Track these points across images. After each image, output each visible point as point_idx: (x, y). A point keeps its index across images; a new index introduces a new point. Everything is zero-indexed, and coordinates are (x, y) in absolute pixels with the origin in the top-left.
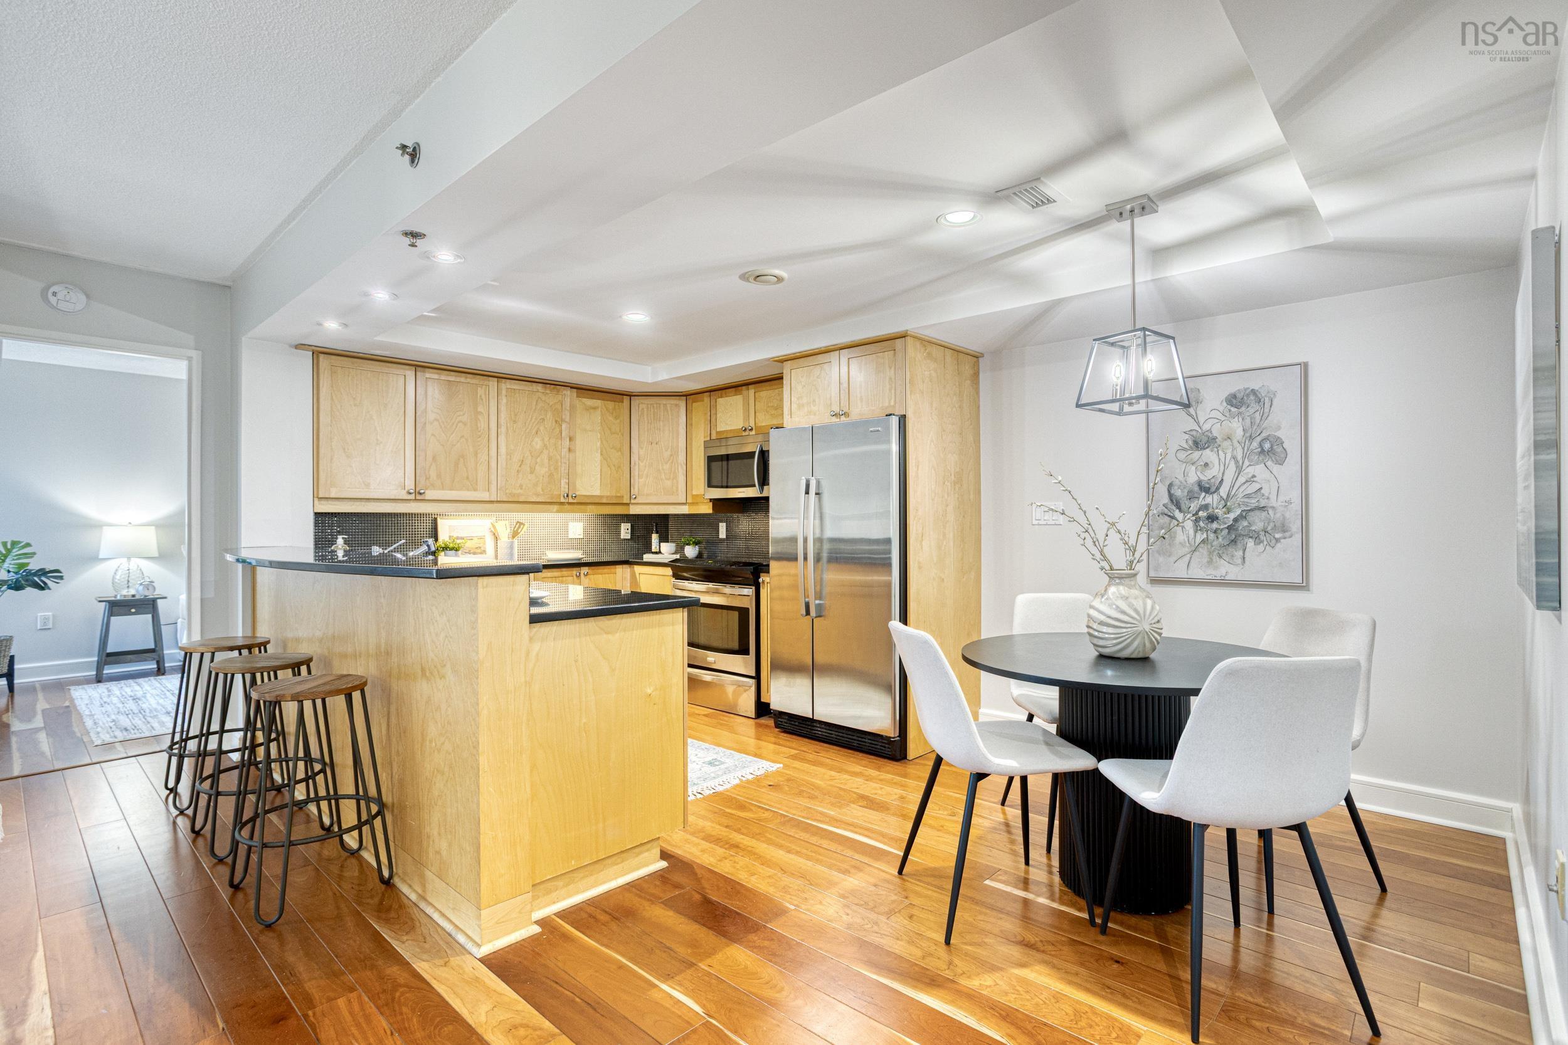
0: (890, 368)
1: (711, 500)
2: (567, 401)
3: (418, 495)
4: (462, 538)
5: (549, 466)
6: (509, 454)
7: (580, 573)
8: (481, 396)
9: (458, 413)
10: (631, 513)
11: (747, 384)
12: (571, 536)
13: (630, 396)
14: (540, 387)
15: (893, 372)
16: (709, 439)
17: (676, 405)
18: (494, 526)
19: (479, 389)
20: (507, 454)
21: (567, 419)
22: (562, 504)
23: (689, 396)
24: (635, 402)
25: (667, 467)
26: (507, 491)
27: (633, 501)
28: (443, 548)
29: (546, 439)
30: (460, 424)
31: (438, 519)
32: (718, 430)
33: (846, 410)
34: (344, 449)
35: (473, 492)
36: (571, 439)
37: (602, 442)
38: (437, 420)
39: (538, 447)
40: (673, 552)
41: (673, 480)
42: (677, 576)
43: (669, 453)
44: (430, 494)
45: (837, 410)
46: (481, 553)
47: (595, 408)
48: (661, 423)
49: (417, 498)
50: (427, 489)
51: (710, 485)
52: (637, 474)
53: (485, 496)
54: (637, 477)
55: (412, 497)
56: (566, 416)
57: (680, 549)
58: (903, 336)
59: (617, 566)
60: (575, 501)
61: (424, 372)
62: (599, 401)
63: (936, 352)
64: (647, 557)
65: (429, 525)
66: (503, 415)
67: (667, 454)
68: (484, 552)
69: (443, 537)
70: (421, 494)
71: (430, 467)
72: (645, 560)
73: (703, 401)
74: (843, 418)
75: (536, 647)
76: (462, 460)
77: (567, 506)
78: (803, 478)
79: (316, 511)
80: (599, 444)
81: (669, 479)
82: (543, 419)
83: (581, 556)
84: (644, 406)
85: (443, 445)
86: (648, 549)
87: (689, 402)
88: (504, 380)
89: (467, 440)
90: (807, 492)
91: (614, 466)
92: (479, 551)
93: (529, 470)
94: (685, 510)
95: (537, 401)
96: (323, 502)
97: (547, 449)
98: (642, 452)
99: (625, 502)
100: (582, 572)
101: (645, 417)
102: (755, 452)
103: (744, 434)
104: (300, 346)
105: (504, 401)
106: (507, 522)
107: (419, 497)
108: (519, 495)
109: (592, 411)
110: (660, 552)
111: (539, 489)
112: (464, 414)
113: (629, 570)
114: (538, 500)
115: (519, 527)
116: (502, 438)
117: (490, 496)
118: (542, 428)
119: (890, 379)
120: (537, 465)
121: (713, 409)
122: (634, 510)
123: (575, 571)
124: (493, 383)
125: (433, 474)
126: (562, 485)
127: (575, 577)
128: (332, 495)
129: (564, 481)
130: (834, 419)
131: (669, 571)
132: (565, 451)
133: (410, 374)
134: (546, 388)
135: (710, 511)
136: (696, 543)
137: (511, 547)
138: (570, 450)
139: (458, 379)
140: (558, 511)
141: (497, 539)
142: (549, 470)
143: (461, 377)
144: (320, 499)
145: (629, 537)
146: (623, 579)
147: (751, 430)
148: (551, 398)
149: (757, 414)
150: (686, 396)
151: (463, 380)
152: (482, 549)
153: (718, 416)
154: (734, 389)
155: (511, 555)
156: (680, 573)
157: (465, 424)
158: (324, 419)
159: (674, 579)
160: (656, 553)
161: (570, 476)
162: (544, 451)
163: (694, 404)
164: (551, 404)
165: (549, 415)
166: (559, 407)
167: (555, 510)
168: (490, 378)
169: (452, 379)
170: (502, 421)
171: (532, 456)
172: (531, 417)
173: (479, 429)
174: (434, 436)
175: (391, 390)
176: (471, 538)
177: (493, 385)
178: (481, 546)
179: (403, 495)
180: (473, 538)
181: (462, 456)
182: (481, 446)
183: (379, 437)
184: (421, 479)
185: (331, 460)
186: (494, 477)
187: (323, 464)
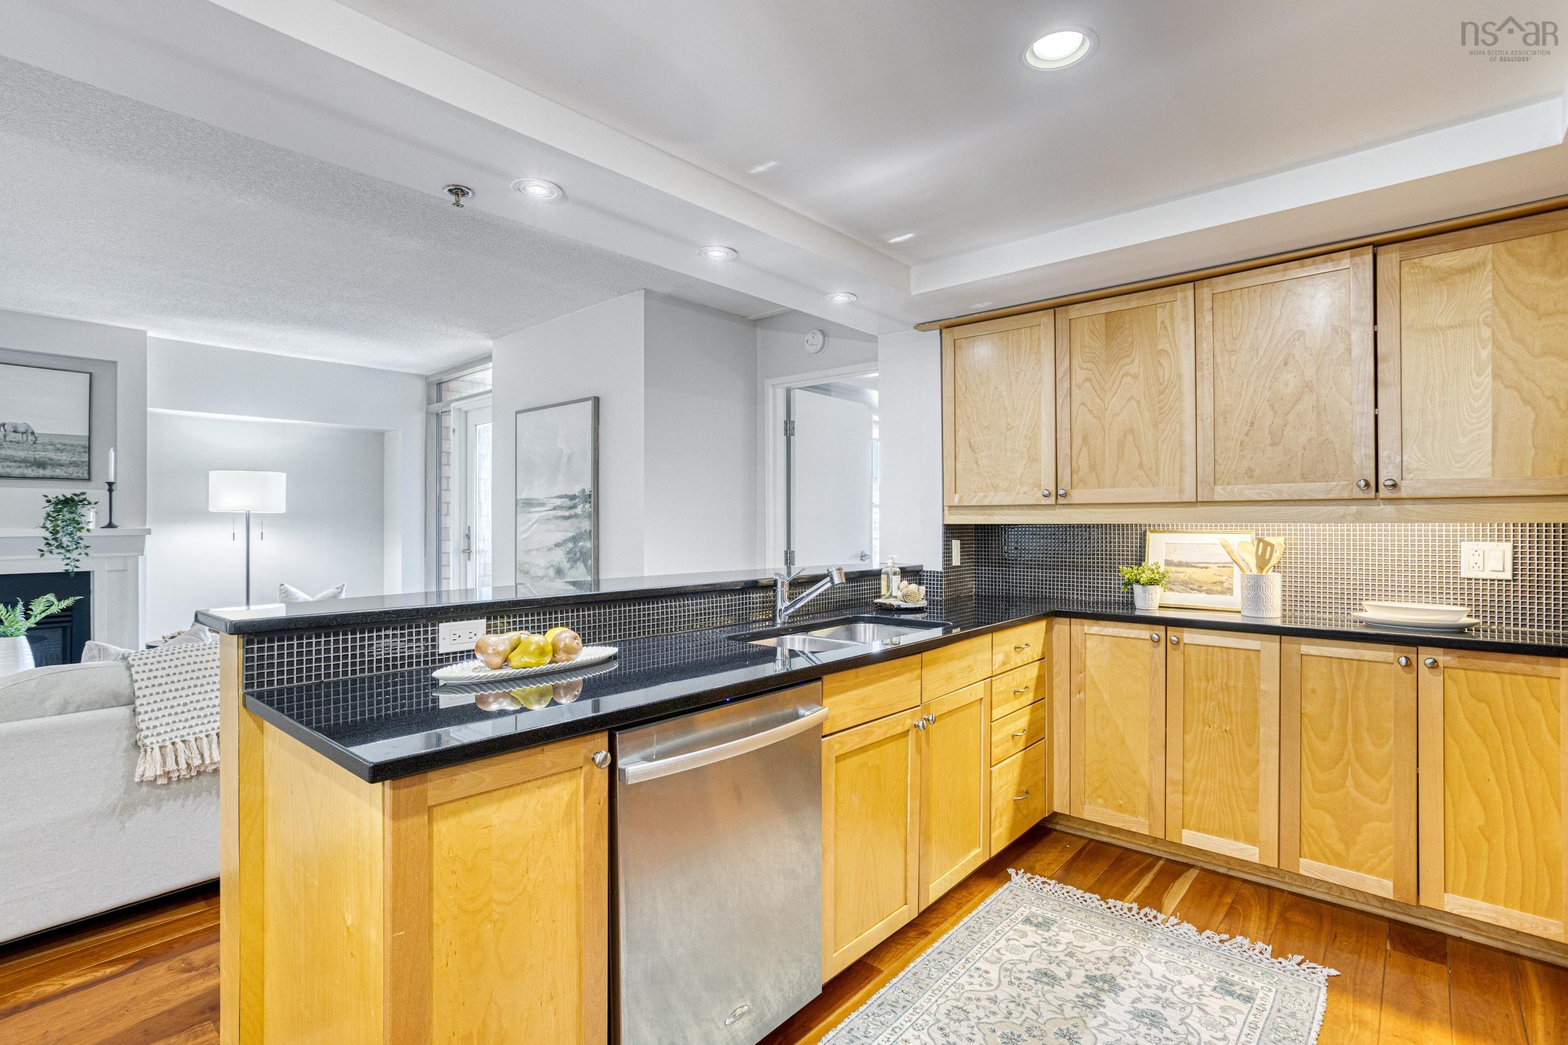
3: (1059, 497)
4: (1188, 565)
6: (1222, 416)
8: (1163, 323)
9: (1123, 361)
12: (1463, 570)
14: (1290, 270)
18: (1228, 547)
19: (1159, 310)
20: (1217, 416)
21: (1367, 319)
30: (1128, 378)
31: (1148, 531)
35: (1151, 489)
36: (1380, 359)
37: (1496, 346)
38: (1090, 378)
44: (1077, 496)
46: (1222, 593)
47: (1479, 267)
49: (1058, 502)
50: (1073, 488)
55: (1051, 499)
61: (1068, 311)
65: (1136, 541)
68: (1229, 591)
69: (1155, 561)
70: (1064, 495)
71: (1079, 453)
76: (1130, 438)
79: (945, 523)
80: (1487, 352)
83: (1465, 620)
85: (1099, 418)
89: (1138, 403)
92: (1219, 588)
93: (1268, 439)
96: (955, 510)
97: (1311, 391)
100: (1420, 659)
104: (921, 327)
105: (1208, 318)
107: (1061, 501)
109: (1456, 278)
111: (1295, 476)
112: (1133, 360)
116: (1206, 388)
117: (1182, 493)
120: (1288, 428)
124: (1184, 293)
125: (1085, 465)
126: (1358, 462)
129: (1361, 454)
132: (1361, 387)
133: (1046, 318)
134: (1305, 265)
139: (1124, 306)
142: (1320, 433)
143: (1129, 300)
144: (949, 507)
152: (1227, 585)
157: (1136, 376)
162: (1306, 397)
168: (1179, 287)
169: (1115, 307)
170: (1205, 356)
171: (1275, 412)
172: (1268, 335)
173: (1161, 381)
174: (1085, 404)
175: (1023, 351)
176: (1205, 565)
177: (1185, 298)
178: (1223, 579)
179: (1036, 497)
180: (1208, 565)
181: (1132, 431)
182: (1165, 409)
183: (1009, 420)
184: (1066, 474)
185: (956, 458)
186: (1189, 459)
187: (949, 464)
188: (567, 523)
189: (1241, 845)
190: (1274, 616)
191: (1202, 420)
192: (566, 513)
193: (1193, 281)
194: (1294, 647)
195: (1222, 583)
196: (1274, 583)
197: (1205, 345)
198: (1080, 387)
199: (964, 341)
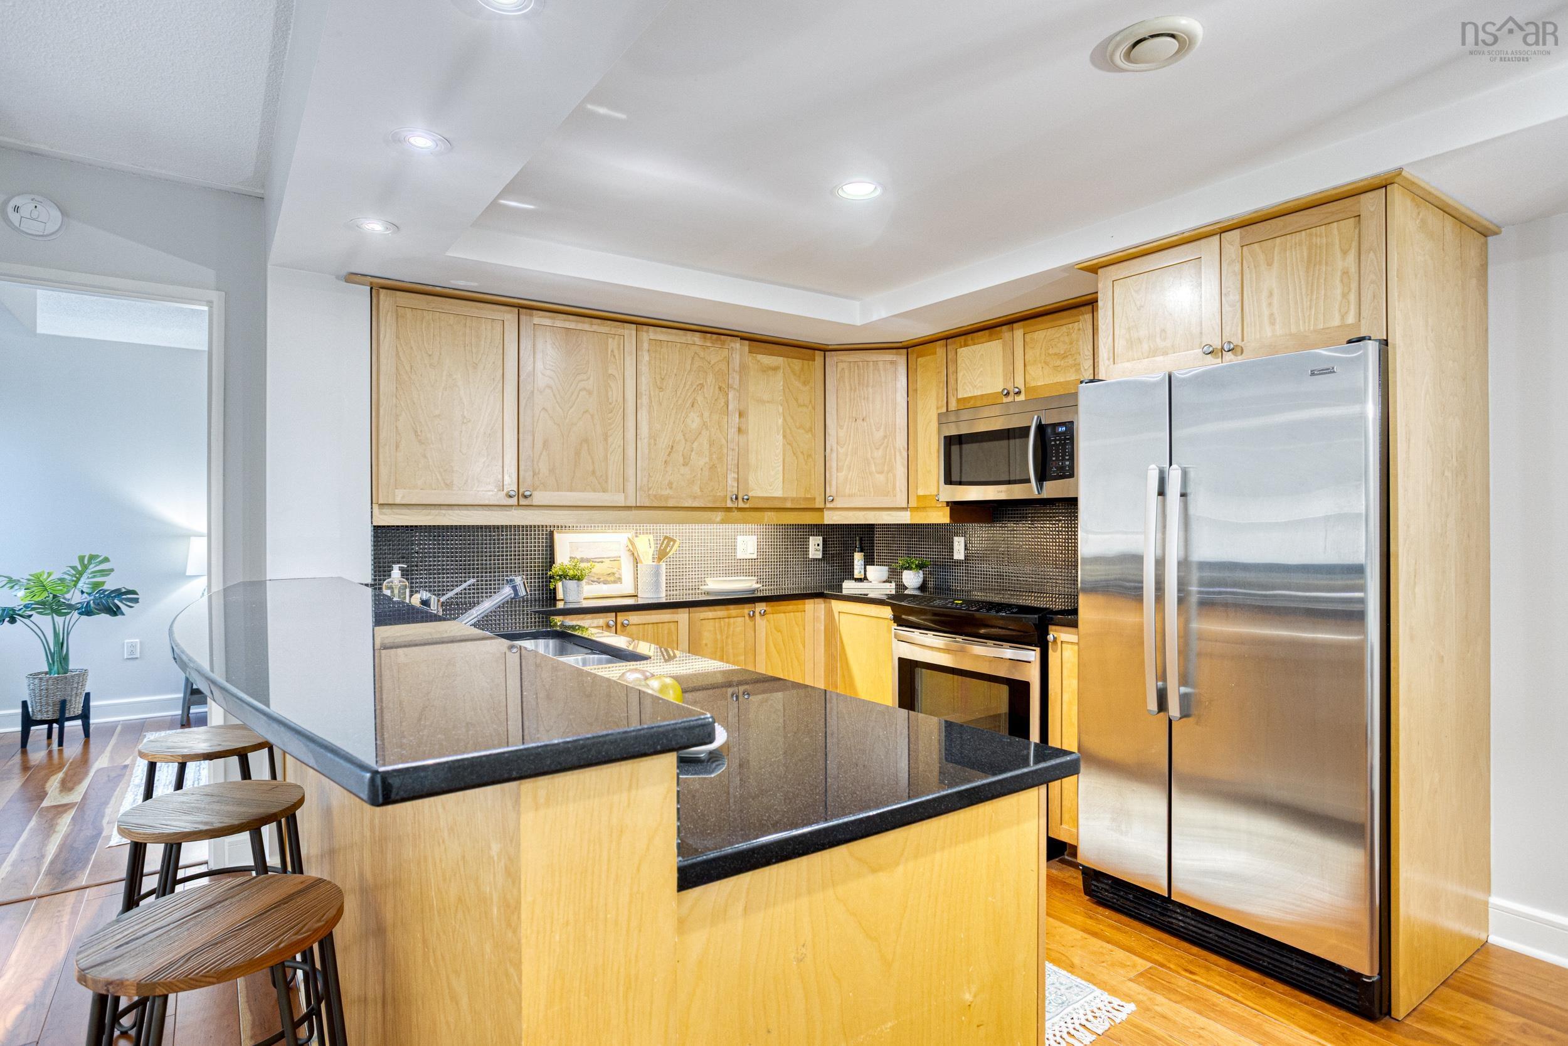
0: (1345, 253)
1: (948, 503)
2: (737, 357)
3: (522, 498)
4: (588, 560)
5: (711, 455)
6: (653, 437)
7: (754, 612)
8: (612, 351)
9: (580, 377)
10: (826, 522)
11: (1011, 322)
12: (740, 555)
13: (825, 351)
14: (696, 338)
15: (1352, 257)
16: (944, 410)
17: (892, 362)
18: (632, 544)
19: (610, 340)
20: (650, 438)
21: (736, 386)
22: (729, 509)
23: (911, 349)
24: (831, 359)
25: (878, 454)
26: (651, 492)
27: (828, 505)
28: (560, 576)
29: (706, 414)
30: (583, 393)
31: (555, 532)
32: (960, 396)
33: (1237, 341)
34: (416, 432)
35: (602, 494)
36: (741, 415)
37: (785, 419)
38: (550, 387)
39: (694, 426)
40: (885, 577)
41: (888, 473)
42: (899, 621)
43: (881, 434)
44: (539, 498)
45: (1217, 344)
46: (615, 582)
47: (775, 369)
48: (870, 390)
49: (521, 503)
50: (535, 490)
51: (949, 481)
52: (834, 465)
53: (620, 500)
54: (834, 470)
55: (514, 501)
56: (735, 380)
57: (894, 575)
58: (1382, 185)
59: (807, 601)
60: (747, 506)
61: (531, 315)
62: (781, 359)
63: (1434, 219)
64: (849, 587)
65: (543, 542)
66: (644, 380)
67: (879, 435)
68: (619, 580)
69: (562, 559)
70: (526, 497)
71: (540, 456)
72: (845, 592)
73: (935, 353)
74: (1229, 356)
75: (697, 940)
76: (585, 446)
77: (736, 514)
78: (1153, 466)
79: (375, 524)
80: (780, 421)
81: (881, 473)
82: (702, 385)
83: (755, 587)
84: (845, 365)
85: (558, 425)
86: (849, 575)
87: (912, 358)
88: (645, 328)
89: (592, 416)
90: (1161, 493)
91: (802, 453)
92: (612, 579)
93: (681, 460)
94: (905, 518)
95: (693, 358)
96: (386, 510)
97: (707, 428)
98: (842, 433)
99: (817, 506)
100: (757, 610)
101: (846, 380)
102: (1029, 428)
103: (1005, 400)
104: (352, 278)
105: (645, 357)
106: (652, 535)
107: (523, 502)
108: (667, 498)
109: (770, 373)
110: (865, 578)
111: (696, 489)
112: (588, 378)
113: (823, 606)
114: (694, 505)
115: (668, 545)
116: (643, 415)
117: (625, 499)
118: (700, 399)
119: (1345, 273)
120: (693, 453)
121: (950, 365)
122: (831, 518)
123: (746, 609)
124: (630, 331)
125: (543, 467)
126: (729, 482)
127: (747, 617)
128: (398, 501)
129: (732, 476)
130: (1213, 362)
131: (887, 612)
132: (733, 431)
133: (510, 316)
134: (705, 338)
135: (947, 520)
136: (920, 567)
137: (657, 574)
138: (740, 430)
139: (580, 326)
140: (723, 522)
141: (636, 561)
142: (711, 459)
143: (583, 322)
144: (381, 506)
145: (819, 555)
146: (815, 619)
147: (1019, 393)
148: (715, 353)
149: (1028, 368)
150: (907, 348)
151: (587, 327)
152: (617, 575)
153: (960, 375)
154: (987, 332)
155: (657, 584)
156: (903, 617)
157: (590, 393)
158: (386, 386)
159: (895, 626)
160: (860, 580)
161: (741, 467)
162: (704, 432)
163: (919, 359)
164: (712, 363)
165: (710, 378)
166: (724, 367)
167: (718, 519)
168: (626, 324)
169: (572, 325)
170: (643, 388)
171: (686, 440)
172: (683, 382)
173: (610, 400)
174: (546, 410)
175: (483, 343)
176: (600, 560)
177: (631, 335)
178: (614, 570)
179: (499, 498)
180: (603, 560)
181: (586, 440)
182: (613, 426)
183: (466, 413)
184: (526, 475)
185: (397, 447)
186: (631, 471)
187: (385, 454)
190: (661, 596)
191: (641, 439)
193: (635, 323)
195: (614, 574)
196: (664, 570)
197: (643, 379)
198: (541, 392)
199: (409, 312)
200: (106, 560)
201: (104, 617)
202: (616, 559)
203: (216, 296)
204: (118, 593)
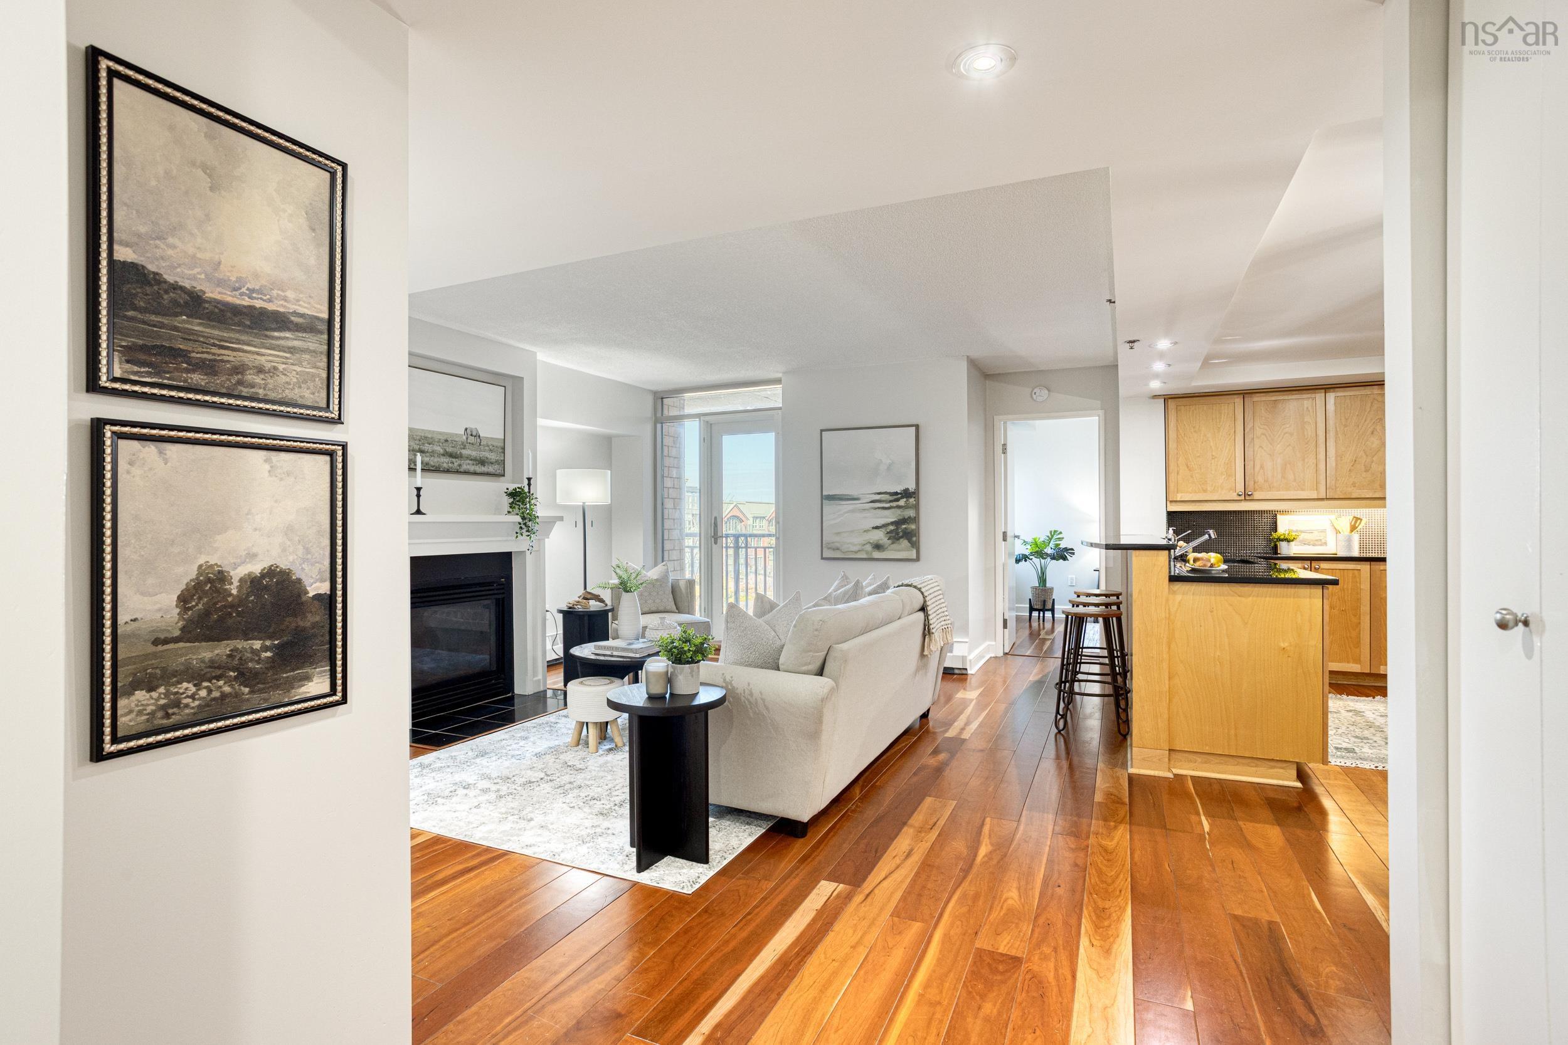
3: (1247, 496)
4: (1299, 531)
6: (1339, 457)
8: (1307, 408)
9: (1284, 426)
14: (1374, 390)
18: (1335, 521)
19: (1307, 402)
20: (1337, 456)
26: (1338, 489)
28: (1283, 539)
30: (1286, 435)
31: (1277, 515)
34: (1189, 466)
35: (1304, 492)
38: (1264, 436)
39: (1374, 446)
44: (1257, 495)
46: (1321, 545)
50: (1254, 491)
53: (1315, 495)
55: (1243, 497)
61: (1252, 398)
65: (1269, 520)
66: (1333, 421)
68: (1324, 544)
69: (1282, 530)
70: (1251, 495)
71: (1259, 472)
76: (1289, 465)
79: (1168, 510)
85: (1270, 454)
88: (1333, 391)
89: (1293, 448)
92: (1320, 543)
93: (1363, 468)
95: (1372, 403)
96: (1174, 504)
104: (1155, 397)
105: (1332, 407)
106: (1346, 516)
107: (1247, 498)
108: (1351, 492)
111: (1376, 486)
112: (1290, 426)
114: (1374, 496)
115: (1356, 522)
116: (1332, 443)
117: (1318, 493)
118: (1379, 428)
124: (1320, 395)
125: (1261, 479)
128: (1180, 500)
133: (1238, 401)
137: (1350, 539)
139: (1285, 398)
141: (1337, 532)
143: (1287, 395)
144: (1171, 502)
151: (1290, 397)
152: (1323, 541)
155: (1351, 546)
157: (1292, 434)
168: (1318, 391)
169: (1279, 398)
170: (1332, 427)
171: (1367, 456)
172: (1365, 420)
174: (1262, 447)
175: (1222, 416)
177: (1320, 397)
178: (1321, 538)
179: (1235, 497)
180: (1312, 531)
182: (1309, 452)
183: (1214, 453)
184: (1250, 484)
185: (1178, 473)
186: (1322, 477)
187: (1172, 477)
188: (887, 512)
189: (1351, 665)
190: (1356, 553)
191: (1329, 458)
192: (887, 505)
193: (1325, 389)
194: (1377, 567)
195: (1321, 540)
196: (1356, 537)
197: (1331, 421)
198: (1259, 438)
199: (1183, 407)
200: (1061, 533)
201: (1061, 560)
202: (1324, 531)
203: (1101, 412)
204: (1066, 549)
